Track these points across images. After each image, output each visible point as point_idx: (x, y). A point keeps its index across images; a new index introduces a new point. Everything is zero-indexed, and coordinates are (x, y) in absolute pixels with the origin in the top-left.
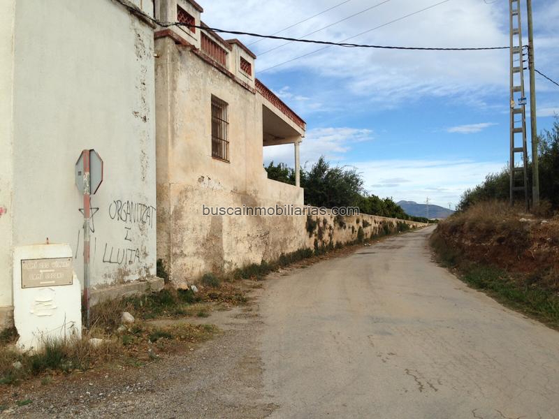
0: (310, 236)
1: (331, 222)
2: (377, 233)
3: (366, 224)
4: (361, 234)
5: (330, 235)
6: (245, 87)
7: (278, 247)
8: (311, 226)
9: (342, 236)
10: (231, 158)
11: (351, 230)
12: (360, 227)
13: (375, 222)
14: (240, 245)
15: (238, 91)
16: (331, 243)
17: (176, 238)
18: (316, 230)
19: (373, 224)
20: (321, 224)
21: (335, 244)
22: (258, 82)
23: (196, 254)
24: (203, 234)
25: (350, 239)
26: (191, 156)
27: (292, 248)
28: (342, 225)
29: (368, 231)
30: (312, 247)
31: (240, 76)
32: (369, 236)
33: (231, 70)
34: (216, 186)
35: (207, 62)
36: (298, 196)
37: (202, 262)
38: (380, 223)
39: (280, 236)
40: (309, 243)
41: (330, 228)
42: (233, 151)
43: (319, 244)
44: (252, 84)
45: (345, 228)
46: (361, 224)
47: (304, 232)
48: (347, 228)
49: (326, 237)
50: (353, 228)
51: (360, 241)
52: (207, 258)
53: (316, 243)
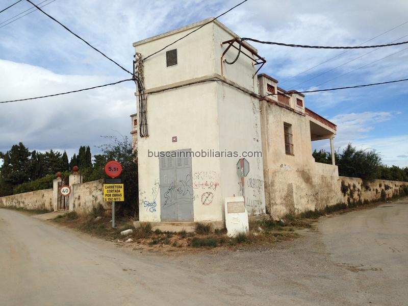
0: (344, 196)
1: (359, 186)
2: (398, 194)
3: (387, 187)
4: (383, 194)
5: (358, 195)
6: (300, 114)
7: (324, 202)
8: (344, 189)
9: (368, 195)
10: (295, 153)
11: (375, 192)
12: (383, 190)
13: (396, 186)
14: (303, 200)
15: (296, 117)
16: (360, 201)
17: (272, 196)
18: (349, 192)
19: (394, 188)
20: (352, 188)
21: (363, 201)
22: (306, 110)
23: (282, 204)
24: (284, 194)
25: (375, 198)
26: (276, 155)
27: (333, 202)
28: (367, 188)
29: (390, 192)
30: (346, 202)
31: (297, 109)
32: (391, 196)
33: (292, 107)
34: (289, 169)
35: (281, 106)
36: (334, 170)
37: (285, 208)
38: (401, 186)
39: (325, 195)
40: (344, 200)
41: (359, 190)
42: (295, 149)
43: (351, 200)
44: (303, 111)
45: (370, 190)
46: (383, 187)
47: (340, 193)
48: (372, 190)
49: (356, 196)
50: (377, 190)
51: (383, 199)
52: (286, 206)
53: (349, 200)
